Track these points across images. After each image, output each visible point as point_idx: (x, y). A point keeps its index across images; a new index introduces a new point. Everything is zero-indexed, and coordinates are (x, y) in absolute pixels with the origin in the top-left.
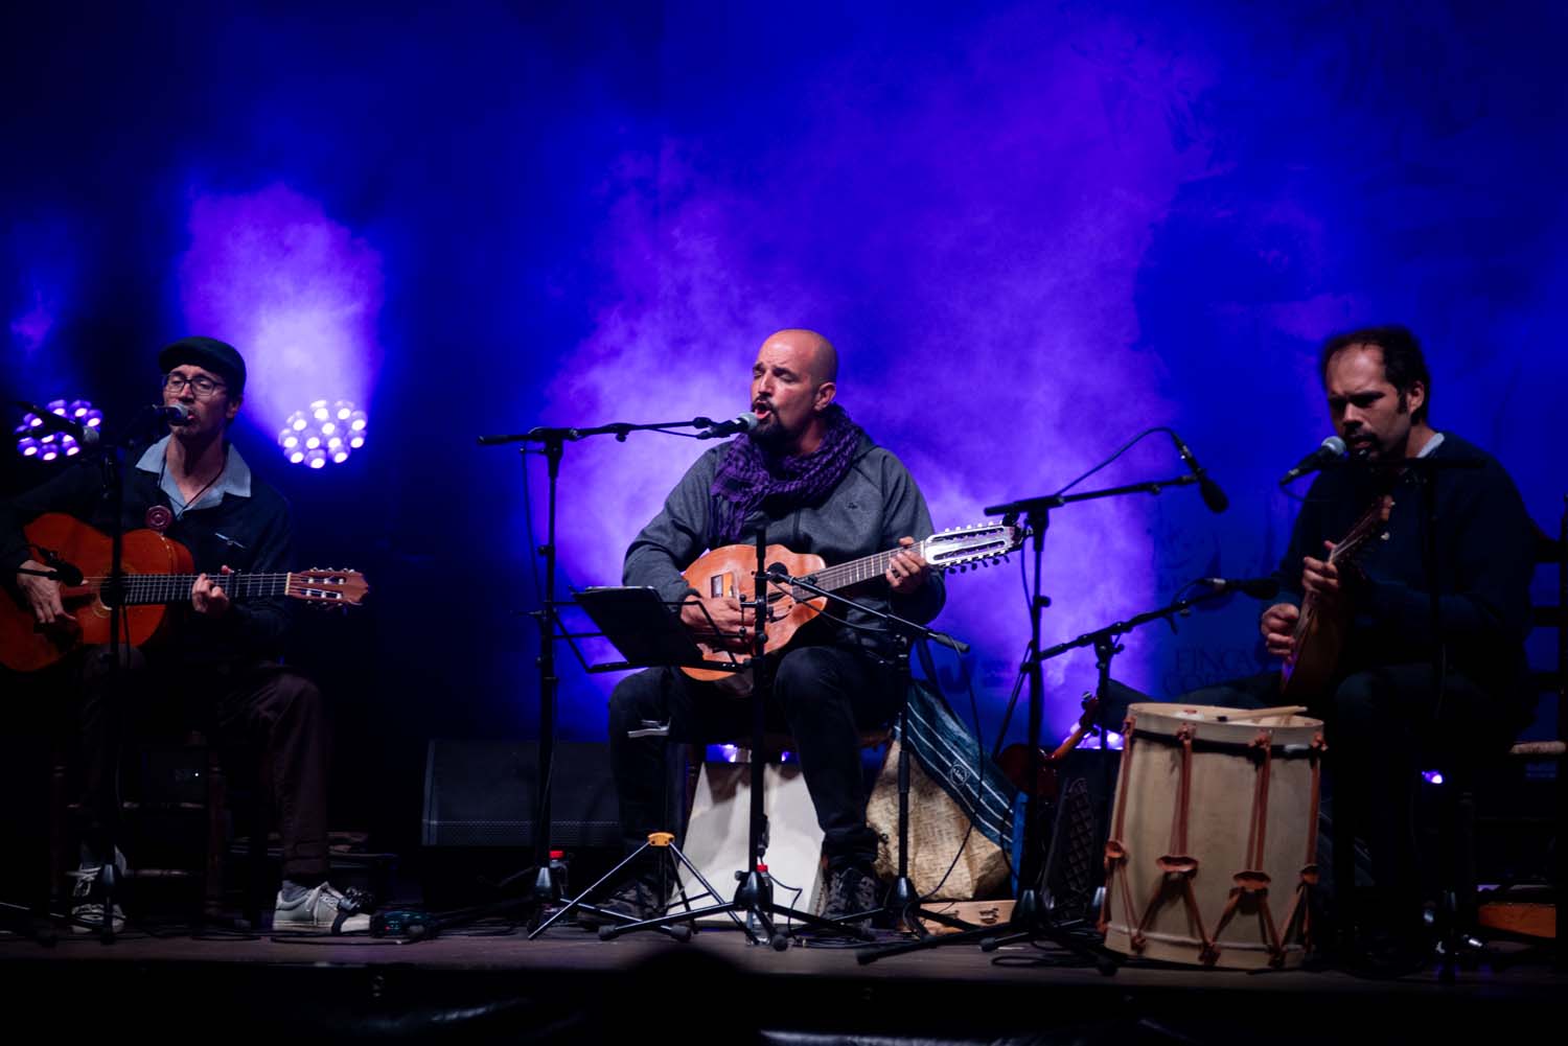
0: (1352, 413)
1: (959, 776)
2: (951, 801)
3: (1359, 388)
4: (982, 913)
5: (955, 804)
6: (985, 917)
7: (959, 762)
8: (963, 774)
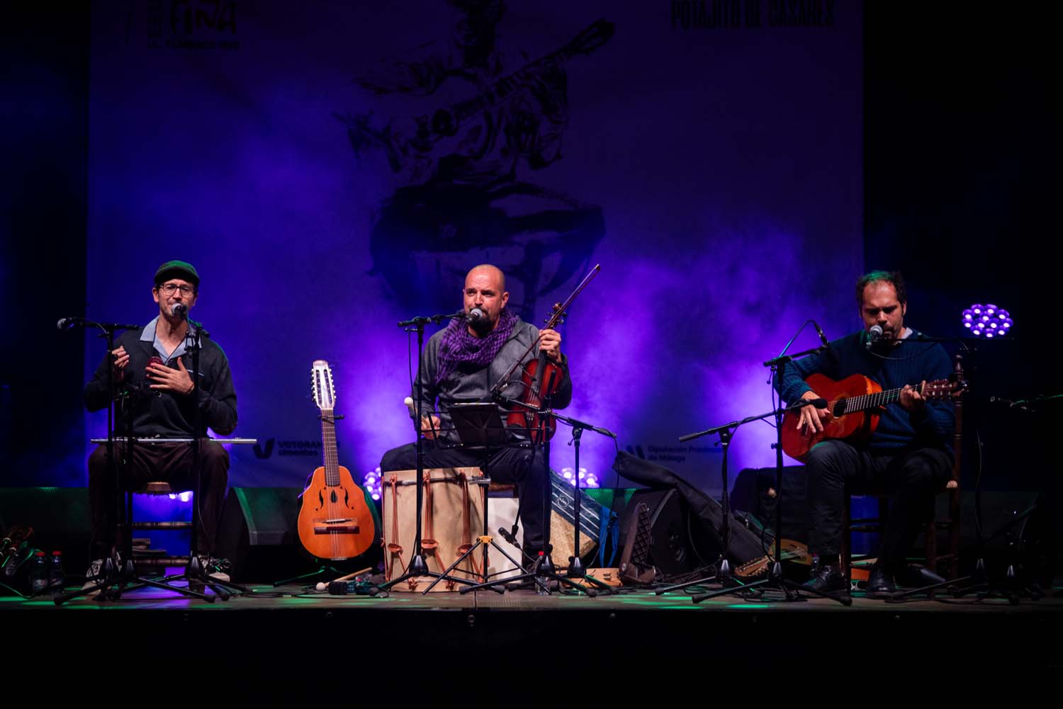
0: (883, 316)
1: (564, 502)
2: (558, 515)
3: (887, 304)
4: (605, 575)
5: (560, 517)
6: (606, 577)
7: (564, 495)
8: (566, 501)
